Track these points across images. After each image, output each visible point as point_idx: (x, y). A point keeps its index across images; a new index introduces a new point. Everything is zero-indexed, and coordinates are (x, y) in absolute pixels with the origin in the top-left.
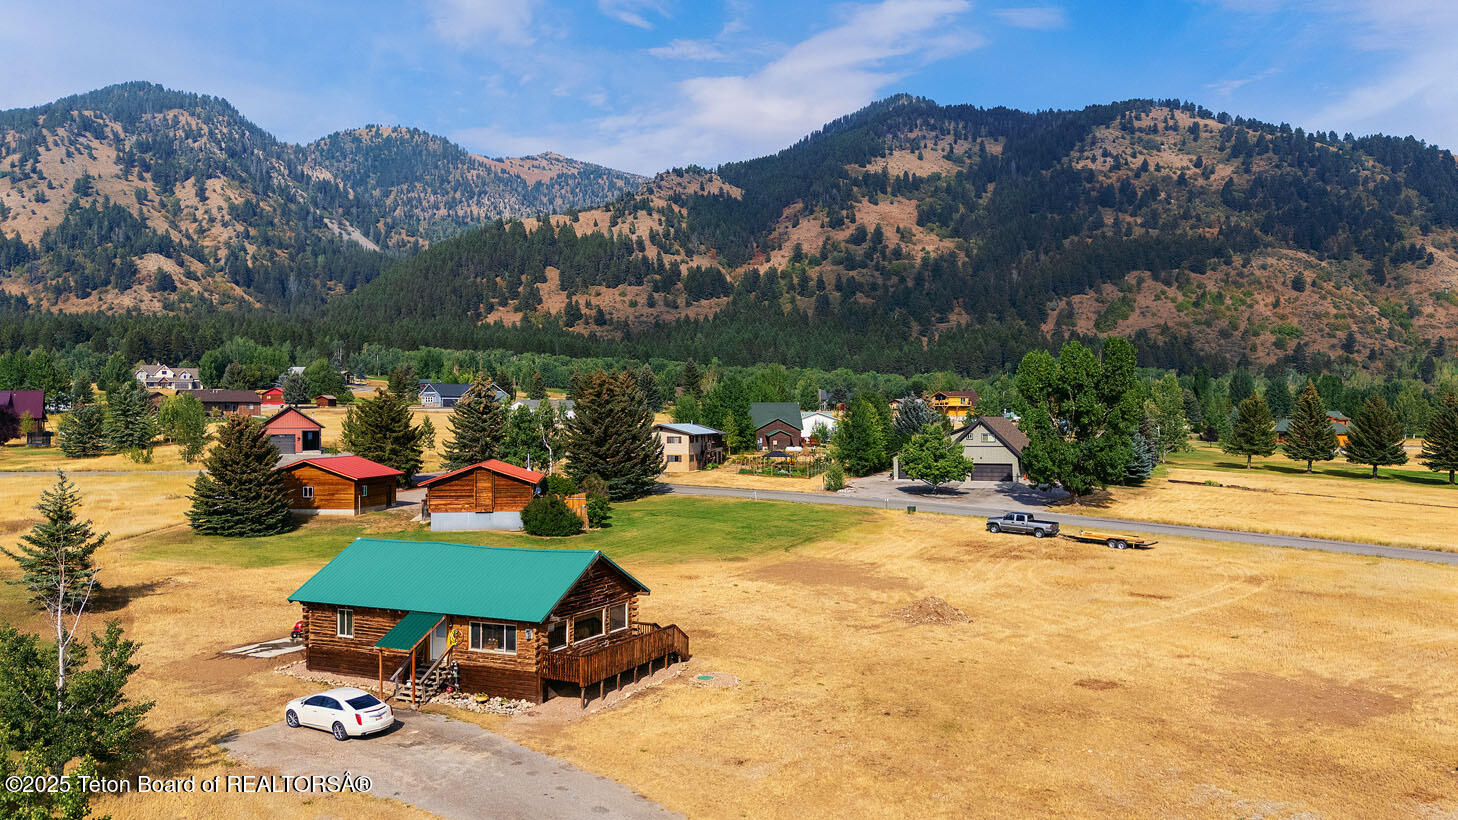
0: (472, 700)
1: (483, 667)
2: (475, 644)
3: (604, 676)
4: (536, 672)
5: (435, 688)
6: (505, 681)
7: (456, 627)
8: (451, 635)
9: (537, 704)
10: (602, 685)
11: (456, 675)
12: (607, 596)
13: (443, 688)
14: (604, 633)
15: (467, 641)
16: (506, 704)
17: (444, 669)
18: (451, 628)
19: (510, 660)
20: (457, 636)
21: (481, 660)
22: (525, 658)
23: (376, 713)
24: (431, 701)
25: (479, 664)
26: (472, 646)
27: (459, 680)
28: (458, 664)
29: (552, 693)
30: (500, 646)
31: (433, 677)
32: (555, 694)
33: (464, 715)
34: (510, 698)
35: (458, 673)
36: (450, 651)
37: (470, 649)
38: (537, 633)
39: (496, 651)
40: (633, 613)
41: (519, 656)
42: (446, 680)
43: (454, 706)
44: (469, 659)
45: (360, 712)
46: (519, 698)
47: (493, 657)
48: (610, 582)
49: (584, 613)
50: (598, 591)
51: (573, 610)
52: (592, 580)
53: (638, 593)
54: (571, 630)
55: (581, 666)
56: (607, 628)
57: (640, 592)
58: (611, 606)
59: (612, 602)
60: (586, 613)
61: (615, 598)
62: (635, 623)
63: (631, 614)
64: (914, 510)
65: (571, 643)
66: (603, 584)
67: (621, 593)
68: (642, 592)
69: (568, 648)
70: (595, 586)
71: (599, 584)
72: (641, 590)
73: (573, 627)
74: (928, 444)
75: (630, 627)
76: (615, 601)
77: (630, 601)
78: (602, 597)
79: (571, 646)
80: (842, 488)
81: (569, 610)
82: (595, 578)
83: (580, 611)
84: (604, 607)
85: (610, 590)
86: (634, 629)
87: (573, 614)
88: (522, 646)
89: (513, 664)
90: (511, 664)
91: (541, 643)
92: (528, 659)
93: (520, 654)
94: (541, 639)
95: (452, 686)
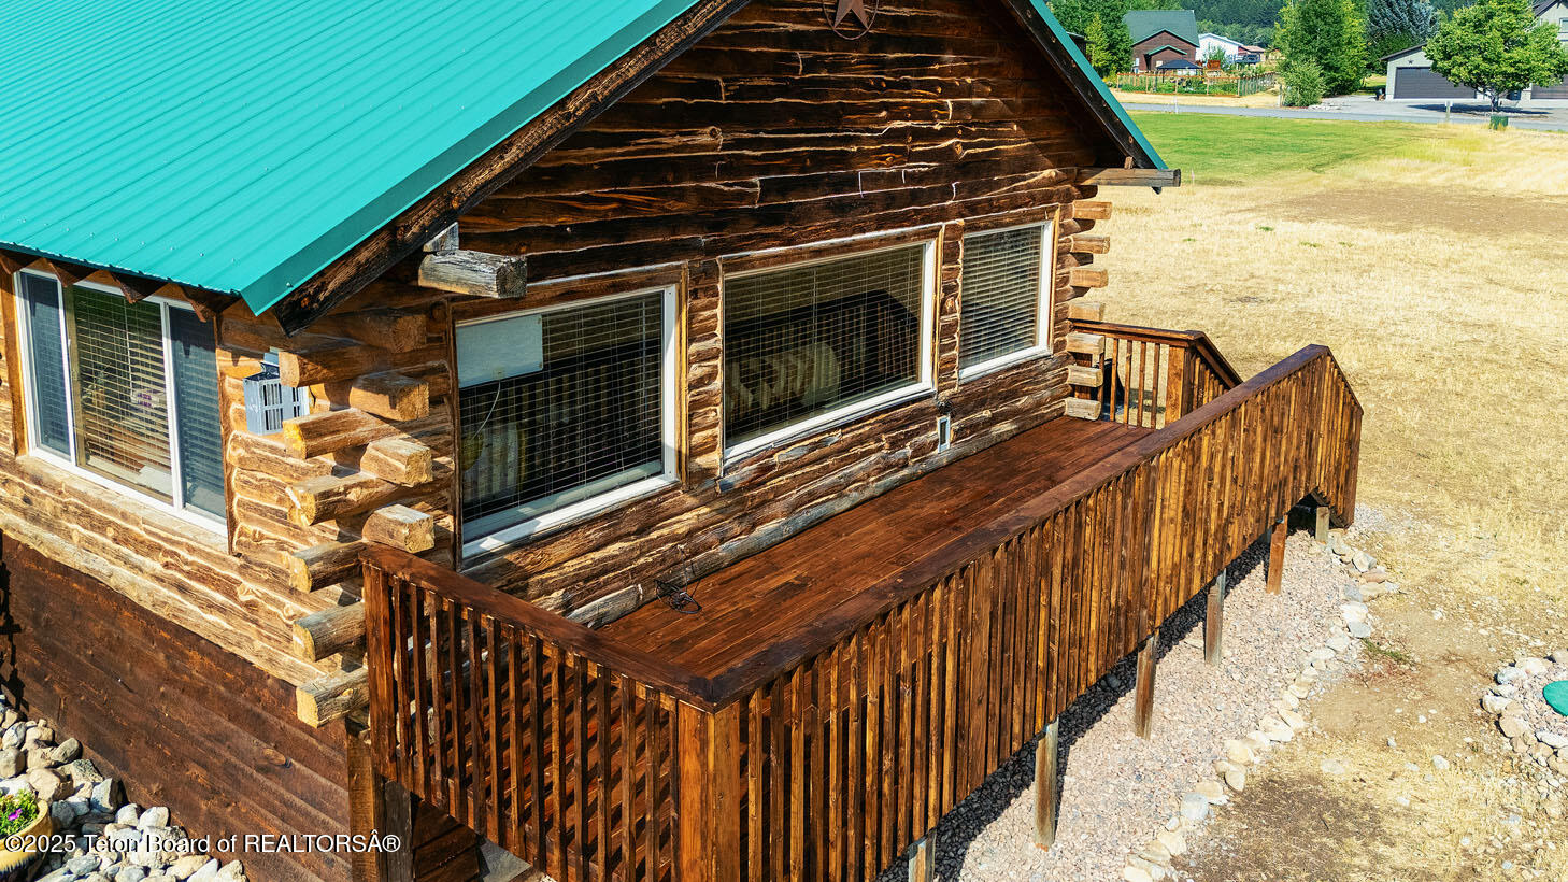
2: (50, 429)
4: (350, 722)
12: (949, 164)
21: (75, 532)
25: (71, 555)
26: (40, 439)
44: (29, 509)
48: (969, 91)
49: (800, 255)
50: (897, 124)
51: (716, 226)
52: (856, 46)
53: (1108, 173)
54: (698, 371)
55: (691, 794)
56: (943, 349)
57: (1127, 170)
58: (971, 227)
59: (973, 209)
60: (819, 252)
61: (999, 185)
62: (1081, 325)
63: (1065, 280)
64: (1505, 123)
65: (694, 452)
66: (930, 86)
67: (1026, 164)
68: (1135, 166)
69: (676, 486)
70: (877, 88)
71: (906, 85)
72: (1129, 161)
73: (717, 342)
74: (1496, 19)
75: (1058, 347)
76: (990, 206)
77: (1063, 217)
78: (923, 167)
79: (706, 473)
80: (1316, 103)
81: (673, 223)
82: (880, 43)
83: (764, 241)
84: (934, 233)
85: (967, 134)
86: (1074, 354)
87: (712, 250)
88: (259, 486)
89: (222, 607)
90: (210, 604)
91: (367, 480)
92: (292, 593)
93: (255, 543)
94: (370, 449)
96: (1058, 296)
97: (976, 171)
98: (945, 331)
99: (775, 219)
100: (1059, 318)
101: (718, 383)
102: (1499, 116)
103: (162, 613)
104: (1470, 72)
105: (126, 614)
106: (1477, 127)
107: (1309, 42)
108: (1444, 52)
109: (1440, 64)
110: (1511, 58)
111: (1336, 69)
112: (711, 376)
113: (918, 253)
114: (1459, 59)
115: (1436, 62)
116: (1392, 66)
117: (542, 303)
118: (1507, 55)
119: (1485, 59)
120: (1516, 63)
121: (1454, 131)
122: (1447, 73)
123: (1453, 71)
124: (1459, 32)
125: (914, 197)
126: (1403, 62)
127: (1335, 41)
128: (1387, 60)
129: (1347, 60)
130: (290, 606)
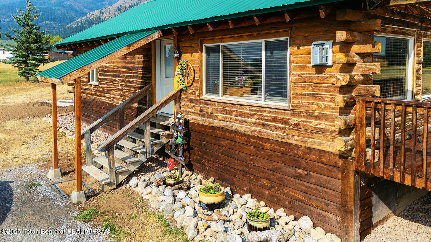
1: (225, 129)
2: (212, 88)
5: (142, 158)
7: (185, 58)
8: (177, 70)
11: (180, 140)
15: (200, 81)
18: (179, 59)
20: (184, 72)
21: (220, 116)
22: (309, 115)
24: (127, 185)
26: (208, 91)
27: (186, 150)
30: (255, 90)
35: (185, 137)
36: (177, 96)
37: (205, 96)
39: (248, 99)
41: (294, 111)
44: (202, 113)
47: (242, 112)
65: (417, 93)
73: (421, 59)
79: (418, 101)
88: (303, 87)
89: (281, 128)
90: (277, 128)
91: (357, 74)
92: (317, 117)
93: (300, 105)
94: (358, 65)
95: (175, 157)
103: (255, 134)
105: (238, 137)
112: (420, 69)
130: (315, 122)
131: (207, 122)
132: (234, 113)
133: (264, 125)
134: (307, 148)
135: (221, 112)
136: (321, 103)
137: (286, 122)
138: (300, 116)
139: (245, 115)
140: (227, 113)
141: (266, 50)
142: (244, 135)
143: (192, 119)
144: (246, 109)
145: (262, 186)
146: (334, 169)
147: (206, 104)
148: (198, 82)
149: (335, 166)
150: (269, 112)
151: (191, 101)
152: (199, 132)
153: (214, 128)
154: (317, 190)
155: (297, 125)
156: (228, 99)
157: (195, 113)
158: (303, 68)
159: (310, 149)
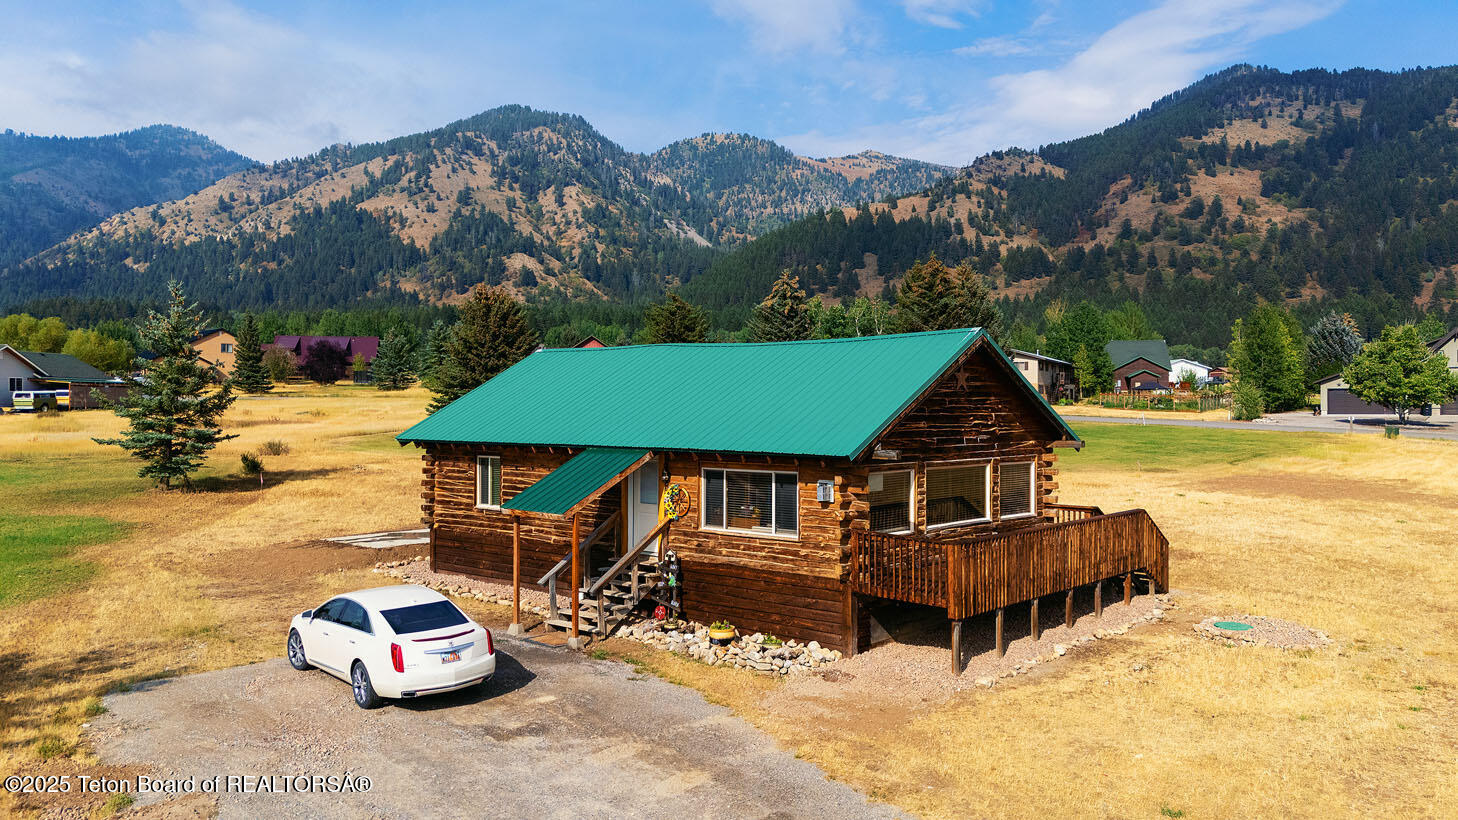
0: (702, 638)
1: (730, 566)
2: (713, 518)
3: (1003, 599)
4: (843, 580)
5: (629, 605)
6: (773, 598)
7: (677, 481)
8: (665, 496)
9: (845, 654)
10: (999, 620)
11: (673, 582)
12: (994, 437)
13: (646, 608)
14: (988, 517)
15: (697, 510)
16: (773, 649)
17: (651, 569)
18: (667, 482)
19: (785, 552)
20: (677, 499)
21: (724, 551)
22: (817, 546)
23: (444, 644)
24: (619, 634)
25: (721, 559)
26: (708, 522)
27: (681, 593)
28: (679, 561)
29: (879, 633)
30: (764, 521)
31: (627, 584)
32: (885, 635)
33: (676, 668)
34: (784, 637)
35: (679, 578)
36: (664, 531)
37: (704, 528)
38: (843, 488)
39: (756, 531)
40: (1046, 485)
41: (804, 543)
42: (654, 591)
43: (660, 647)
44: (700, 548)
45: (405, 641)
46: (804, 639)
47: (750, 545)
48: (1000, 410)
49: (947, 464)
50: (976, 422)
51: (924, 452)
52: (963, 396)
53: (1056, 442)
54: (920, 497)
55: (951, 566)
56: (994, 506)
57: (1063, 441)
58: (1003, 461)
59: (1003, 454)
60: (952, 464)
61: (1011, 446)
62: (1049, 506)
63: (1041, 486)
64: (1397, 433)
65: (921, 524)
66: (986, 409)
67: (1023, 438)
68: (1067, 439)
69: (914, 534)
70: (970, 410)
71: (979, 408)
72: (1064, 437)
73: (924, 489)
74: (1395, 353)
75: (1040, 514)
76: (1008, 453)
77: (1039, 460)
78: (985, 437)
79: (921, 532)
80: (1259, 417)
81: (915, 450)
82: (971, 394)
83: (938, 458)
84: (989, 461)
85: (1000, 426)
86: (1047, 518)
87: (924, 460)
88: (811, 520)
89: (792, 560)
90: (787, 560)
91: (852, 511)
92: (823, 548)
93: (807, 538)
94: (853, 503)
95: (666, 604)
96: (1038, 493)
97: (1004, 440)
98: (994, 499)
99: (941, 452)
100: (1039, 501)
101: (925, 503)
102: (1392, 429)
103: (764, 568)
104: (1378, 394)
105: (746, 573)
106: (1376, 435)
107: (1255, 369)
108: (1357, 378)
109: (1354, 387)
110: (1410, 382)
111: (1279, 391)
112: (923, 500)
113: (984, 468)
114: (1368, 383)
115: (1351, 386)
116: (1324, 388)
117: (885, 470)
118: (1407, 380)
119: (1389, 383)
120: (1414, 386)
121: (1356, 439)
122: (1360, 394)
123: (1365, 393)
124: (1367, 363)
125: (982, 448)
126: (1333, 385)
127: (1275, 368)
128: (1320, 383)
129: (1287, 385)
130: (822, 552)
131: (706, 558)
132: (742, 547)
133: (775, 558)
134: (816, 577)
135: (726, 546)
136: (826, 535)
137: (796, 554)
138: (809, 548)
139: (755, 549)
140: (733, 548)
141: (776, 482)
142: (753, 570)
143: (686, 556)
144: (755, 542)
145: (773, 622)
146: (837, 593)
147: (707, 537)
148: (694, 511)
149: (838, 591)
150: (780, 545)
151: (685, 534)
152: (695, 572)
153: (716, 565)
154: (823, 615)
155: (806, 556)
156: (734, 531)
157: (690, 549)
158: (811, 502)
159: (818, 578)
